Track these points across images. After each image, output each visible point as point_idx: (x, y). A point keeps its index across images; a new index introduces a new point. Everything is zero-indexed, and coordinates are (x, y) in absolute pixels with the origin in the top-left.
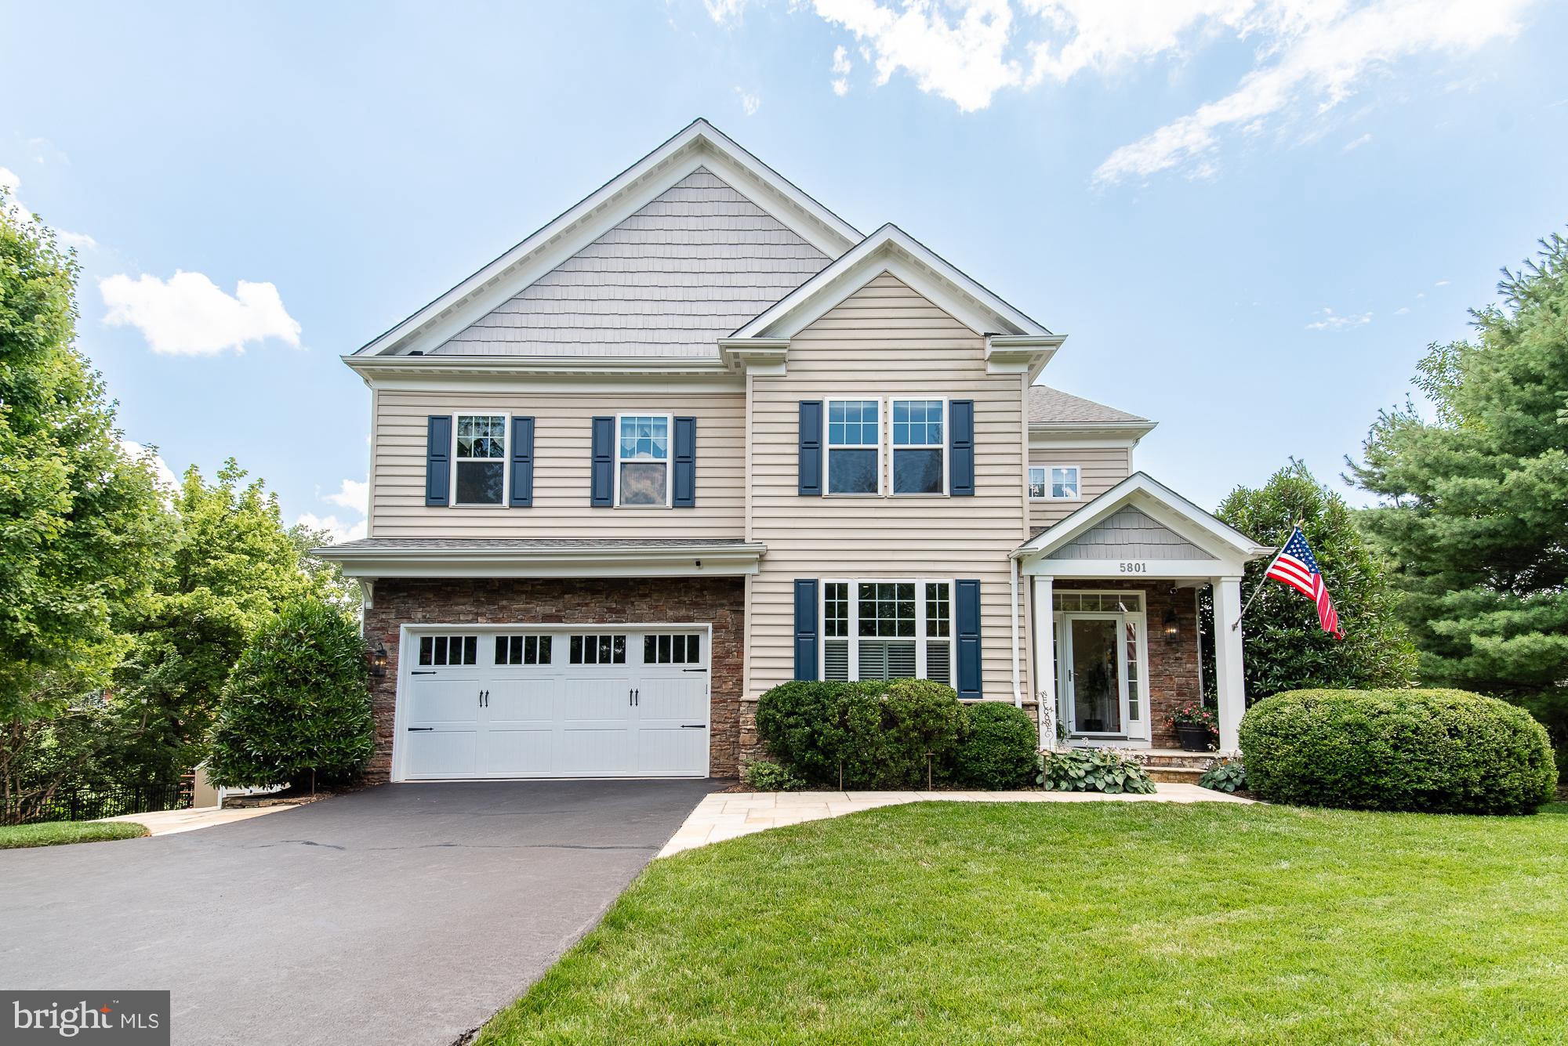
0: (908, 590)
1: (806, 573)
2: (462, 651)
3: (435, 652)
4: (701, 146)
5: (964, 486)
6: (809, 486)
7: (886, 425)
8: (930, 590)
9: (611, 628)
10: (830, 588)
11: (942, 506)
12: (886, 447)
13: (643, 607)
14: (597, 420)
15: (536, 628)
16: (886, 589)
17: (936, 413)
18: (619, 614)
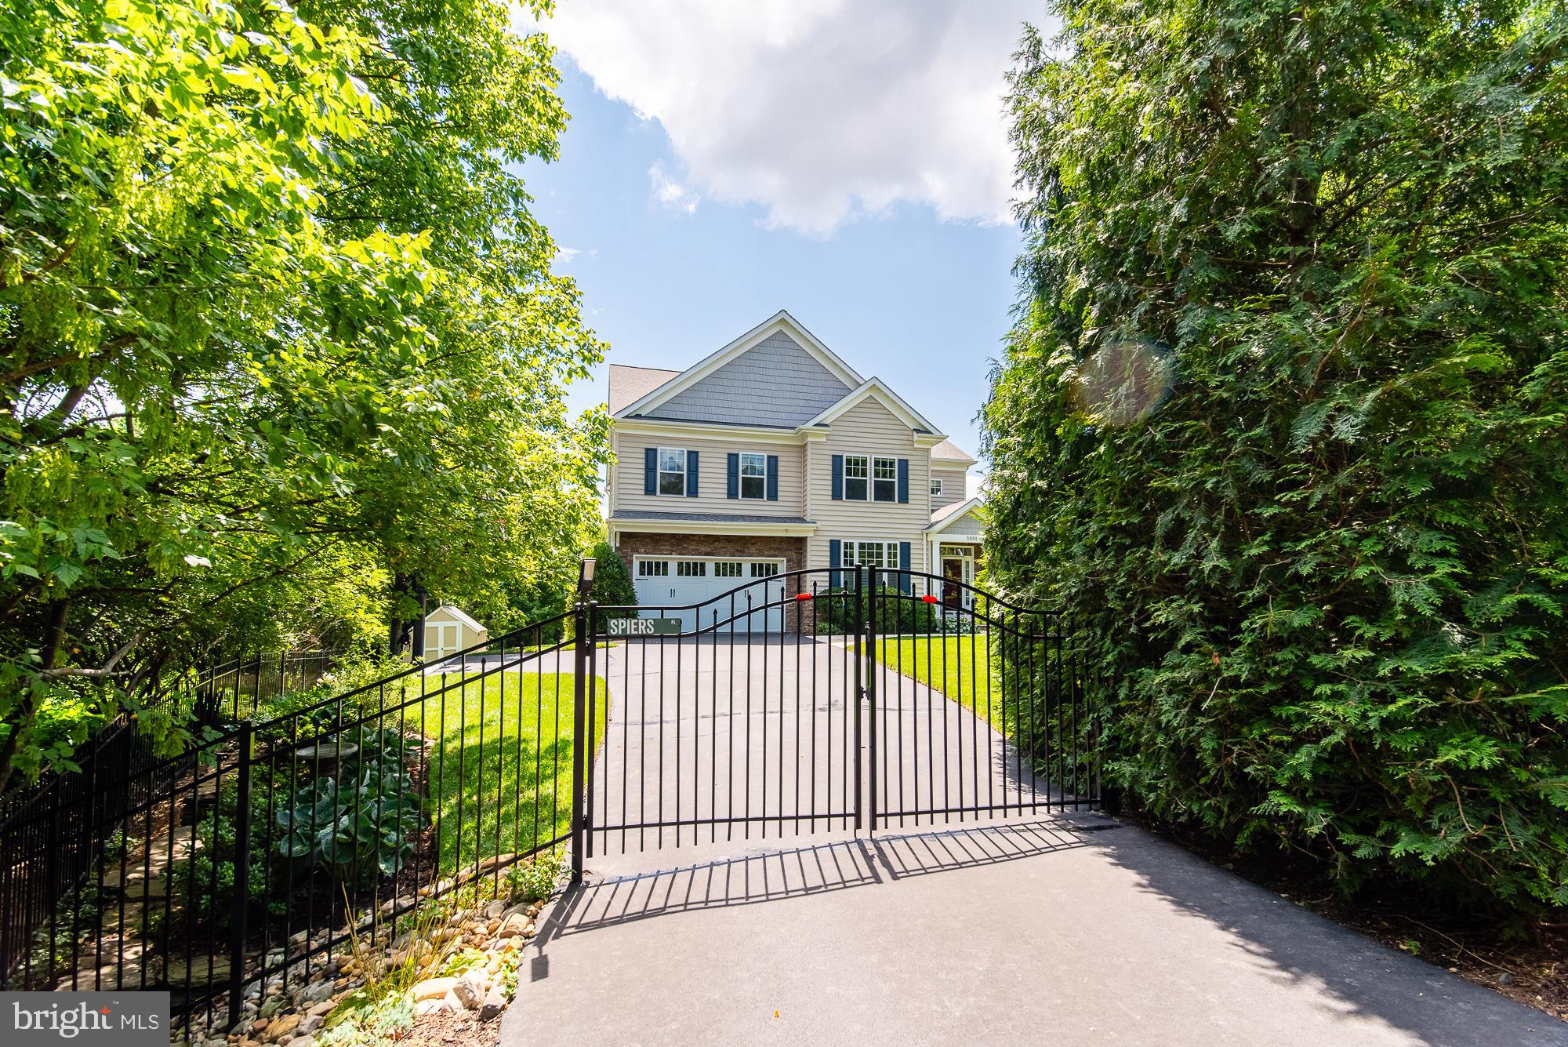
0: (880, 546)
1: (835, 536)
2: (661, 569)
3: (648, 569)
4: (783, 321)
5: (904, 499)
6: (836, 495)
7: (871, 468)
8: (889, 546)
9: (736, 560)
10: (846, 544)
11: (892, 508)
12: (871, 480)
13: (753, 549)
14: (729, 455)
15: (699, 559)
16: (871, 545)
17: (892, 464)
18: (742, 553)
